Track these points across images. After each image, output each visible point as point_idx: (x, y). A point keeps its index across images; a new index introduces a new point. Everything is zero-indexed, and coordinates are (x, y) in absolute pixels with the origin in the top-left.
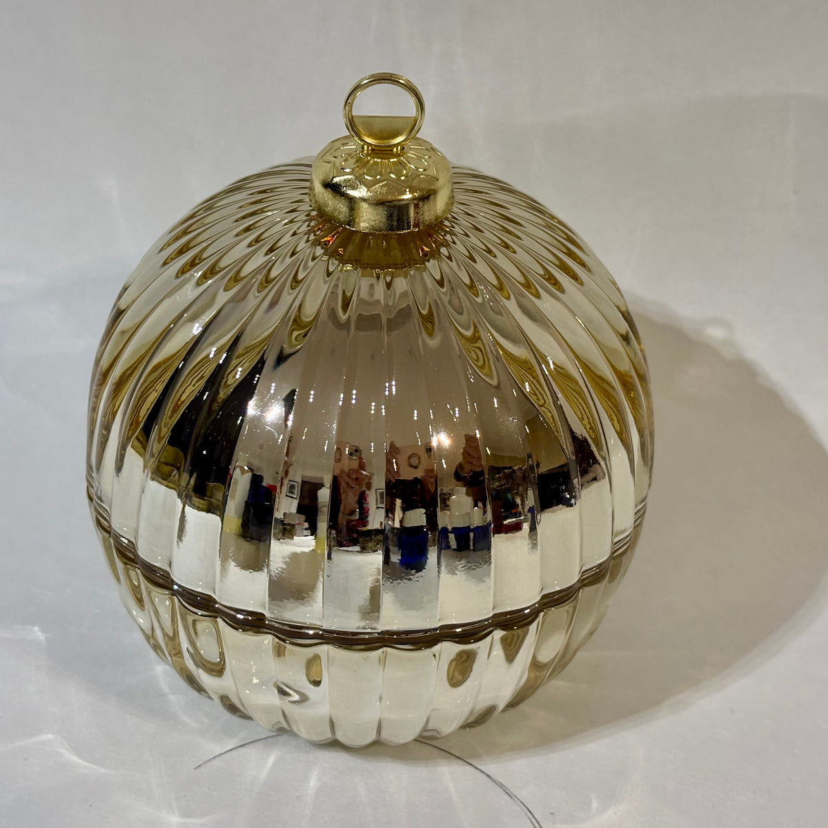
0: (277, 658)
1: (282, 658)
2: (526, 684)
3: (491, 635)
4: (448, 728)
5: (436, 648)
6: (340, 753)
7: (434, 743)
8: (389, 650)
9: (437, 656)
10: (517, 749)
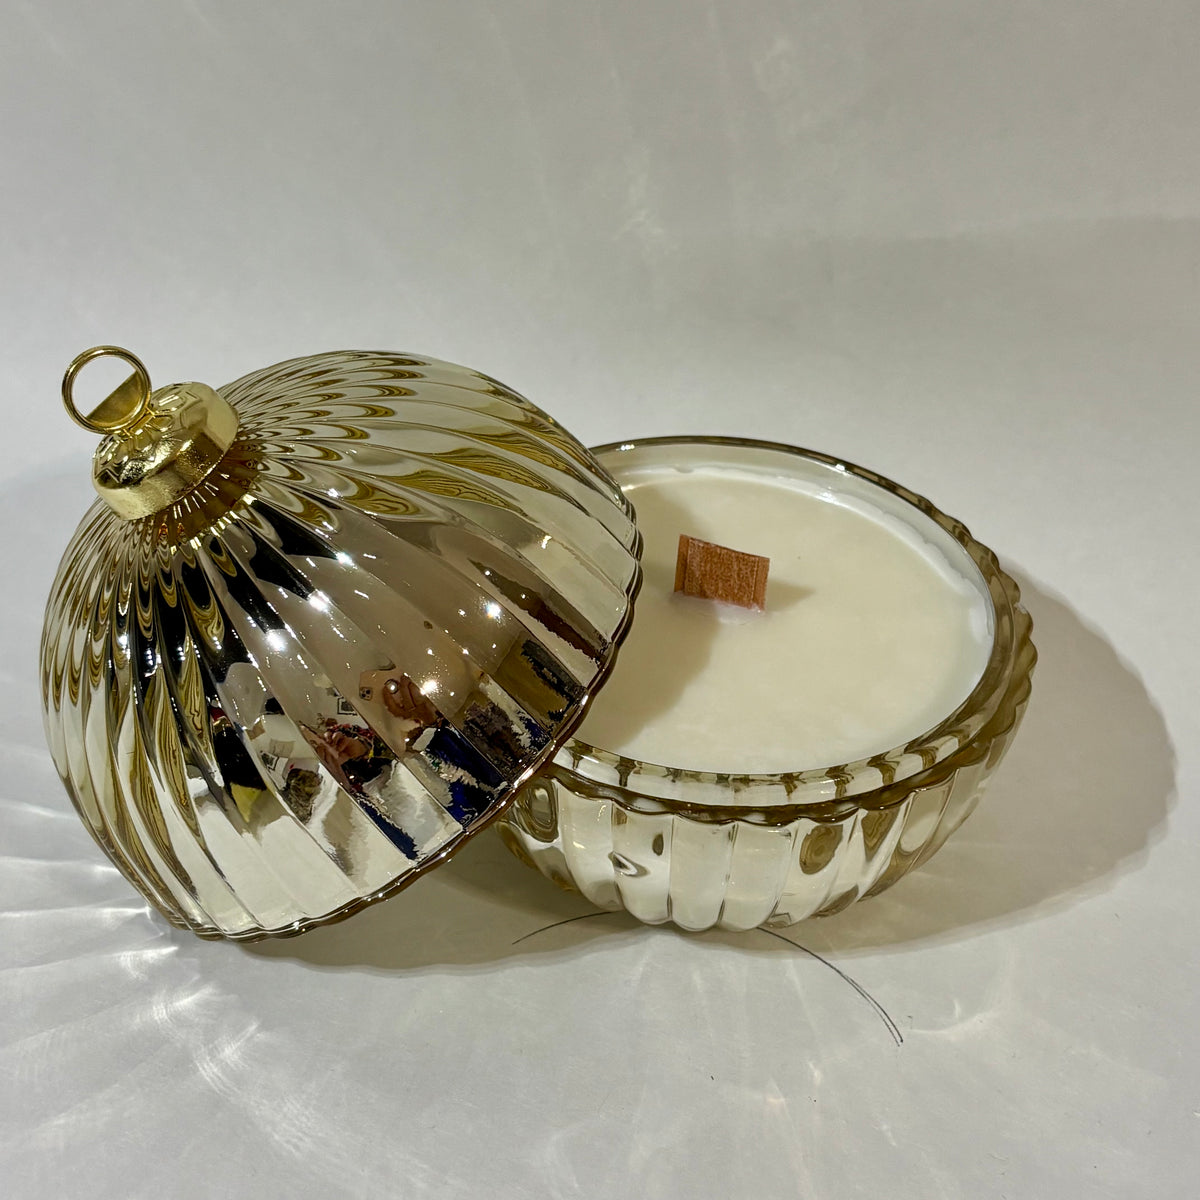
0: (616, 827)
1: (622, 826)
2: (886, 872)
3: (854, 816)
4: (798, 916)
5: (791, 827)
6: (674, 938)
7: (777, 932)
8: (741, 823)
9: (793, 835)
10: (873, 944)
